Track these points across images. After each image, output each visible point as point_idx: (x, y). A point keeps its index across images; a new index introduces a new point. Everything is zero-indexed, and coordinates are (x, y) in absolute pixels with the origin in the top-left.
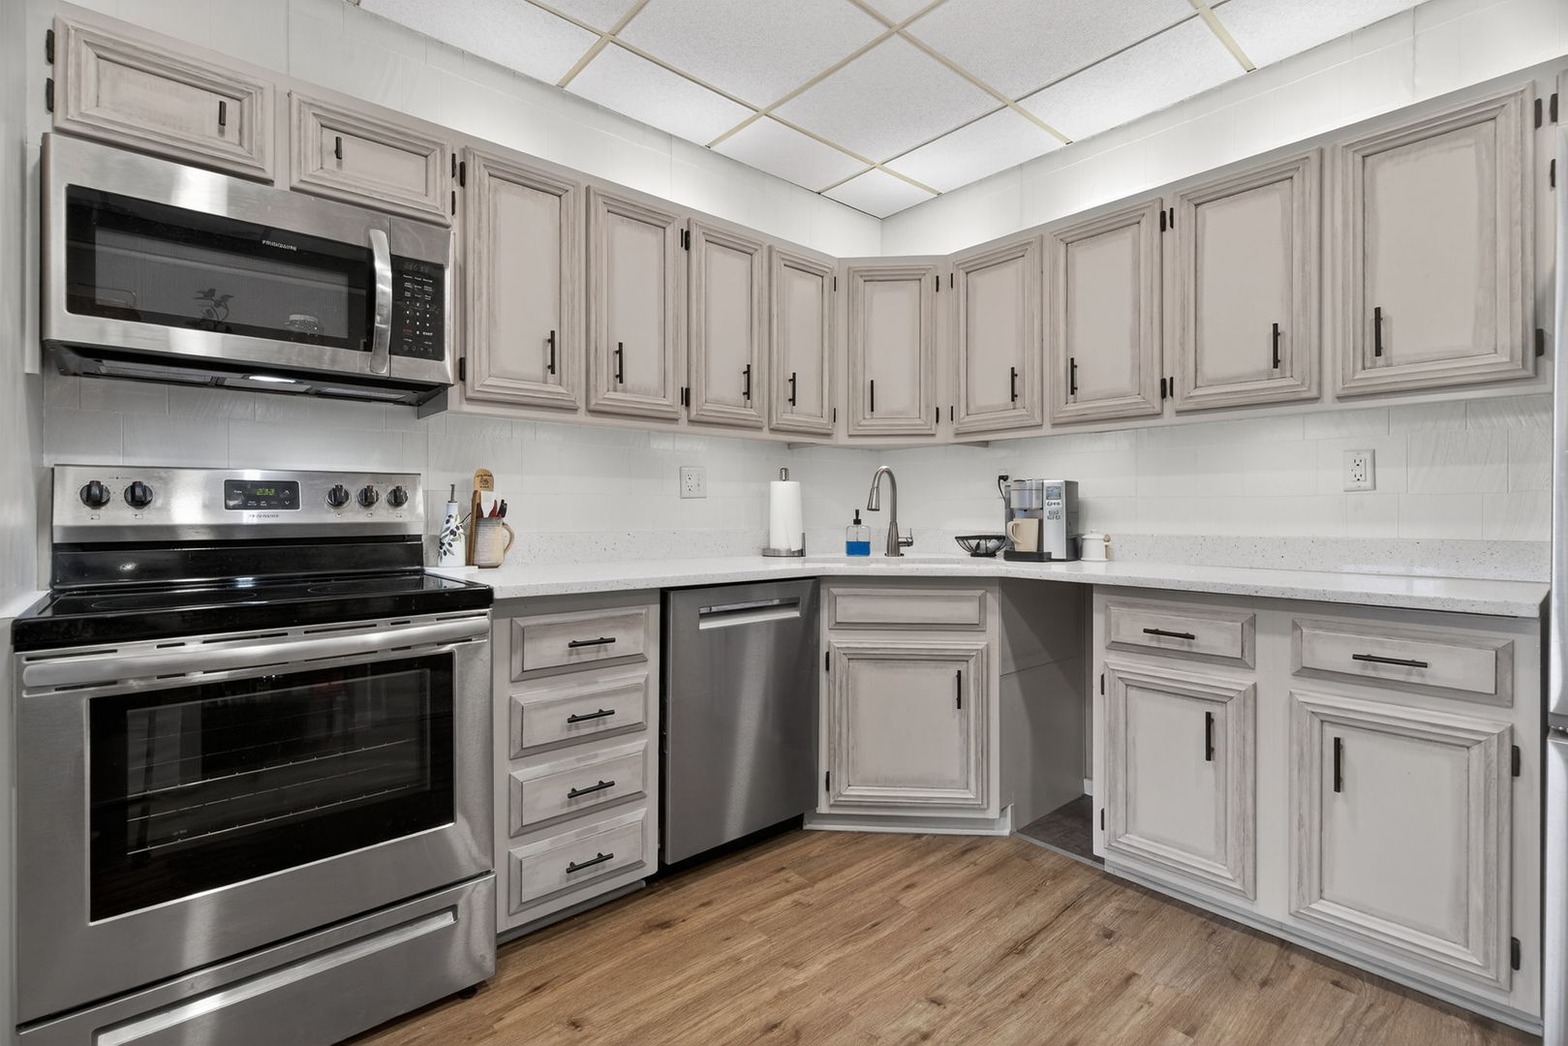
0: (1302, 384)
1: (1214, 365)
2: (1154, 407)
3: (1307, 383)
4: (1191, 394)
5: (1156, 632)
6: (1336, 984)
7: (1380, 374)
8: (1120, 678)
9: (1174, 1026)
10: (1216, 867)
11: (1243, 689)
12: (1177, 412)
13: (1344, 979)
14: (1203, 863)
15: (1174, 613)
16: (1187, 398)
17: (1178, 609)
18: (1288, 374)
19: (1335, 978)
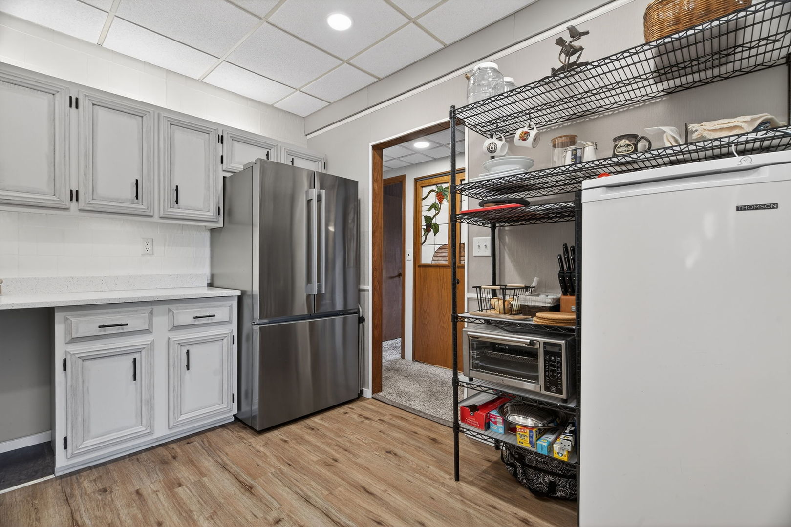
0: (148, 209)
1: (102, 189)
2: (66, 205)
3: (150, 209)
4: (91, 202)
5: (104, 326)
6: (188, 443)
7: (176, 211)
8: (78, 357)
9: (174, 489)
10: (137, 429)
11: (149, 342)
12: (79, 210)
13: (188, 440)
14: (132, 431)
15: (113, 315)
16: (88, 204)
17: (114, 313)
18: (141, 203)
19: (187, 442)
